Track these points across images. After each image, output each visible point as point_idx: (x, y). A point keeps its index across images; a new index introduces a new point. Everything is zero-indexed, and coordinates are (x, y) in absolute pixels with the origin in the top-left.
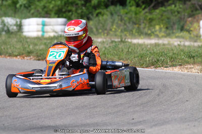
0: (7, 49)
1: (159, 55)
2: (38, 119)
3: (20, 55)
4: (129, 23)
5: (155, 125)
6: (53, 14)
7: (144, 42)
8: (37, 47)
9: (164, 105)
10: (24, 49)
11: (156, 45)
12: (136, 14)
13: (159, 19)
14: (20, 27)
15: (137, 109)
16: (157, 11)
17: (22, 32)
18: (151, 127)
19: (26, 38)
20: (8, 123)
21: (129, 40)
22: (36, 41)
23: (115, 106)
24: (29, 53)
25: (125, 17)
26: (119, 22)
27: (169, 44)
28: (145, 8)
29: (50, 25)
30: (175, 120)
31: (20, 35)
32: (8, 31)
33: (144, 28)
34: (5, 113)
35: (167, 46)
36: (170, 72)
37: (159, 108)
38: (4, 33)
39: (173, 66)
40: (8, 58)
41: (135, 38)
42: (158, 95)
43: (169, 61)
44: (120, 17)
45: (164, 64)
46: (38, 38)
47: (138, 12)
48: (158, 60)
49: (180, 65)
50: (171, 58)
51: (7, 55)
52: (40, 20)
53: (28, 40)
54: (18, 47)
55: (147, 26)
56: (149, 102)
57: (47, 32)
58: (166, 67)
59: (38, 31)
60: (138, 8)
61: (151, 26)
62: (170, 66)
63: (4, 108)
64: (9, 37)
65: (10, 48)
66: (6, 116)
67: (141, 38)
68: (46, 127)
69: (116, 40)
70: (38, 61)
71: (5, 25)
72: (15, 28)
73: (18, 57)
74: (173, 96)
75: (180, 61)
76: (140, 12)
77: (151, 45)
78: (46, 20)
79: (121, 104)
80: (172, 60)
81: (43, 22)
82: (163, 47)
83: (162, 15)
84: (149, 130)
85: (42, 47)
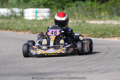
0: (15, 27)
1: (105, 31)
3: (23, 30)
4: (87, 11)
5: (104, 73)
6: (42, 6)
7: (96, 23)
8: (33, 26)
10: (25, 27)
11: (104, 24)
12: (91, 6)
13: (105, 8)
14: (22, 14)
15: (93, 63)
16: (104, 4)
17: (24, 17)
18: (101, 74)
19: (26, 20)
20: (16, 71)
21: (88, 22)
22: (32, 22)
23: (80, 61)
24: (28, 29)
25: (85, 7)
26: (82, 11)
28: (97, 2)
29: (40, 13)
30: (116, 69)
31: (23, 19)
32: (15, 16)
33: (96, 14)
34: (14, 65)
35: (110, 25)
36: (112, 41)
38: (13, 17)
39: (114, 37)
40: (16, 32)
41: (91, 21)
42: (105, 54)
43: (111, 34)
44: (82, 8)
45: (109, 36)
46: (33, 20)
47: (92, 4)
48: (105, 34)
49: (118, 37)
51: (15, 31)
52: (34, 10)
53: (28, 22)
54: (22, 26)
55: (98, 13)
56: (100, 58)
57: (38, 17)
58: (109, 38)
59: (33, 16)
60: (93, 2)
61: (100, 13)
62: (112, 37)
63: (13, 62)
64: (16, 20)
65: (17, 26)
66: (15, 67)
68: (39, 74)
69: (80, 21)
70: (33, 34)
71: (13, 13)
73: (22, 32)
74: (114, 55)
75: (118, 34)
76: (94, 5)
77: (100, 24)
78: (38, 9)
79: (83, 60)
80: (113, 33)
81: (36, 11)
82: (108, 25)
83: (107, 7)
84: (100, 76)
85: (36, 26)
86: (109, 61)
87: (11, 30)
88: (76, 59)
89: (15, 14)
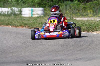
0: (14, 23)
1: (89, 26)
2: (30, 57)
4: (75, 10)
5: (88, 60)
7: (82, 19)
8: (29, 22)
9: (92, 50)
10: (23, 23)
11: (88, 21)
14: (21, 12)
15: (79, 52)
16: (88, 4)
17: (22, 15)
18: (86, 61)
20: (15, 60)
21: (75, 18)
22: (28, 19)
23: (68, 51)
24: (25, 25)
25: (73, 7)
26: (70, 9)
27: (94, 20)
28: (82, 2)
29: (35, 11)
30: (98, 57)
32: (15, 14)
33: (82, 12)
34: (14, 55)
35: (94, 21)
36: (95, 34)
37: (90, 52)
38: (13, 15)
39: (96, 31)
40: (15, 27)
42: (89, 45)
43: (94, 28)
44: (70, 7)
45: (92, 30)
46: (30, 17)
48: (89, 28)
50: (96, 27)
51: (14, 26)
52: (30, 9)
53: (25, 18)
55: (84, 11)
56: (85, 48)
57: (34, 14)
58: (93, 31)
59: (29, 14)
60: (79, 2)
61: (85, 11)
62: (95, 31)
63: (13, 52)
64: (15, 17)
65: (16, 22)
66: (14, 56)
67: (81, 17)
68: (34, 61)
69: (68, 18)
70: (29, 29)
71: (13, 11)
72: (18, 12)
73: (20, 27)
74: (97, 46)
79: (71, 50)
80: (96, 28)
81: (32, 9)
82: (92, 21)
83: (91, 6)
84: (85, 63)
85: (32, 22)
86: (92, 51)
87: (11, 26)
88: (65, 49)
89: (15, 13)
